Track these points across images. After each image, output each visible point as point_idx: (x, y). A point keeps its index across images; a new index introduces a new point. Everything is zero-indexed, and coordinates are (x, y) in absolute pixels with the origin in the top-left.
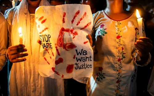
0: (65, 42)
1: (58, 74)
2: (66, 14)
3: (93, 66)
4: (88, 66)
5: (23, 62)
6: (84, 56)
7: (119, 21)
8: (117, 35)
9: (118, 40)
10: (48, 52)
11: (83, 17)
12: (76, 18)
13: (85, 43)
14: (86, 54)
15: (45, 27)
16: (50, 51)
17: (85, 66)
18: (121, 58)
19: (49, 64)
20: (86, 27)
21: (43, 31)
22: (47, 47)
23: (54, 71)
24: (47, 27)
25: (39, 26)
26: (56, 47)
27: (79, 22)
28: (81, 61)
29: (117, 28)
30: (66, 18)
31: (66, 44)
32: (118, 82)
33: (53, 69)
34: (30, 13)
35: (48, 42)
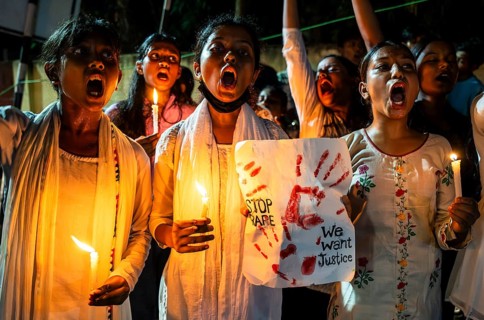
0: (301, 214)
1: (285, 278)
2: (303, 158)
3: (354, 258)
4: (345, 259)
5: (204, 252)
6: (337, 238)
7: (401, 156)
8: (397, 188)
9: (398, 199)
10: (265, 234)
11: (336, 163)
12: (322, 166)
13: (339, 213)
14: (341, 234)
15: (258, 184)
16: (268, 231)
17: (340, 259)
18: (406, 235)
19: (266, 257)
20: (340, 181)
21: (255, 191)
22: (263, 223)
23: (278, 272)
24: (265, 183)
25: (245, 182)
26: (284, 224)
27: (329, 174)
28: (330, 248)
29: (396, 174)
30: (303, 167)
31: (304, 217)
32: (401, 286)
33: (275, 267)
34: (217, 143)
35: (266, 213)
